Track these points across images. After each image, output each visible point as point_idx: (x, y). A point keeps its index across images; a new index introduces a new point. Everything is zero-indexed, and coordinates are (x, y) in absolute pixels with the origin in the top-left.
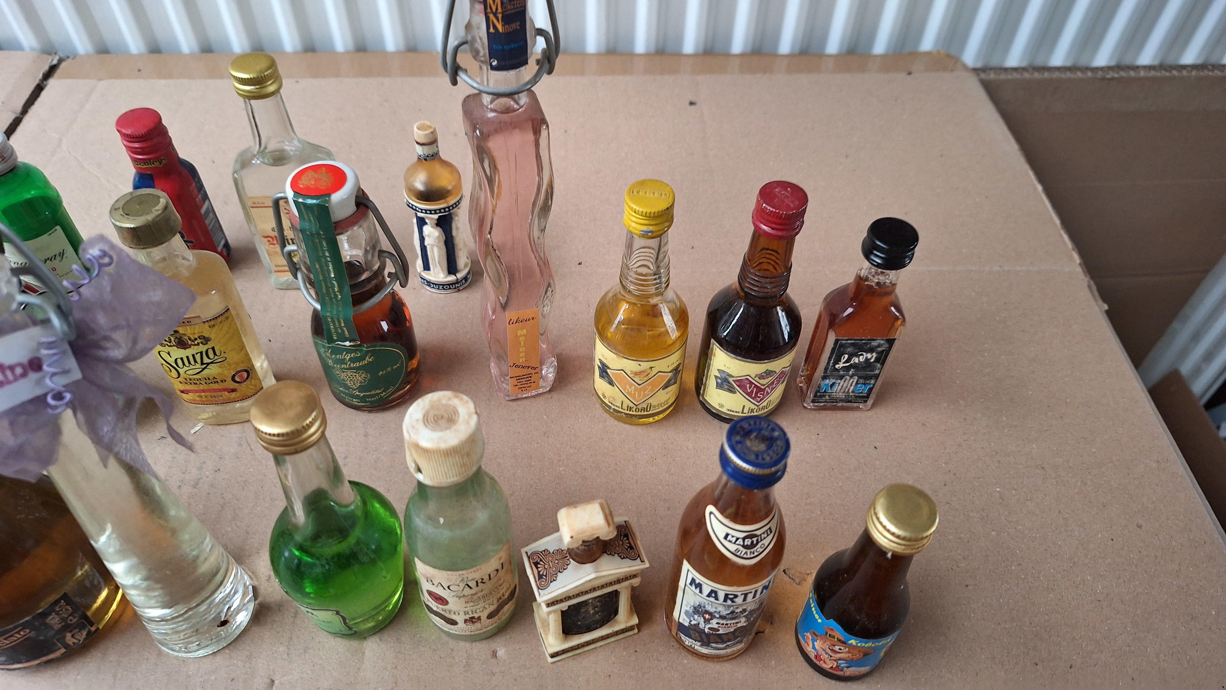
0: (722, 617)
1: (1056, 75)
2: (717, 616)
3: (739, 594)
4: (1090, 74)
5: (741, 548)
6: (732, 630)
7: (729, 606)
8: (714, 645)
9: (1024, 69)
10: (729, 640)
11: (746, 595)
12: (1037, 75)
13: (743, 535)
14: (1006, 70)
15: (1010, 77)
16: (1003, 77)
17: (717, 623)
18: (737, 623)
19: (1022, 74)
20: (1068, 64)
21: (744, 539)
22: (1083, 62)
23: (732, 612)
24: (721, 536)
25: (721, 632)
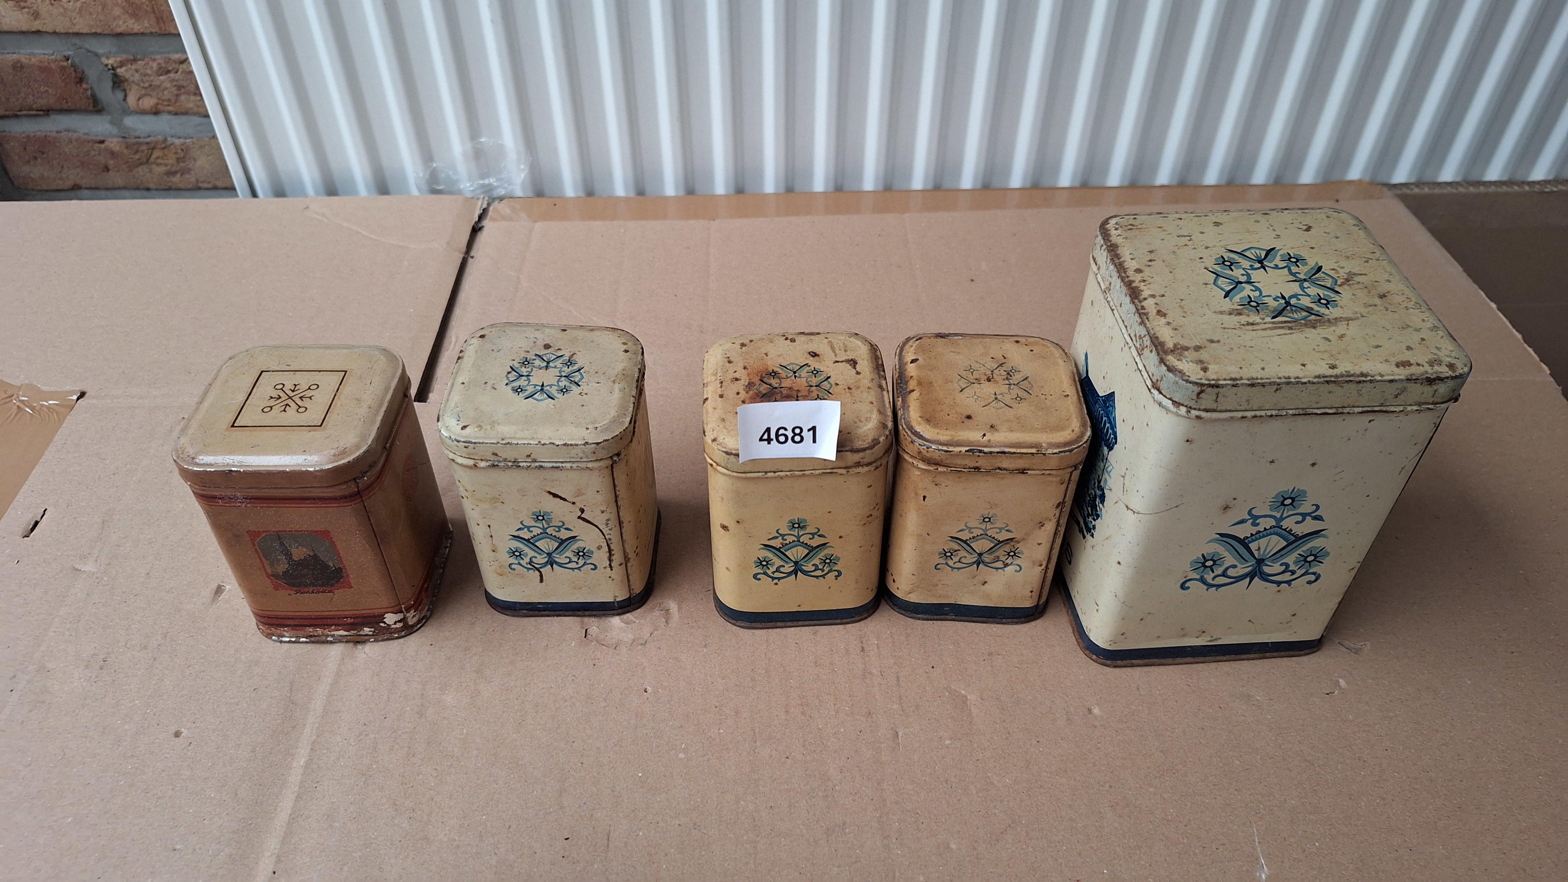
1: (1492, 189)
4: (1527, 188)
9: (1458, 183)
12: (1472, 189)
14: (1440, 184)
15: (1445, 191)
16: (1437, 191)
19: (1457, 189)
20: (1505, 178)
22: (1519, 177)
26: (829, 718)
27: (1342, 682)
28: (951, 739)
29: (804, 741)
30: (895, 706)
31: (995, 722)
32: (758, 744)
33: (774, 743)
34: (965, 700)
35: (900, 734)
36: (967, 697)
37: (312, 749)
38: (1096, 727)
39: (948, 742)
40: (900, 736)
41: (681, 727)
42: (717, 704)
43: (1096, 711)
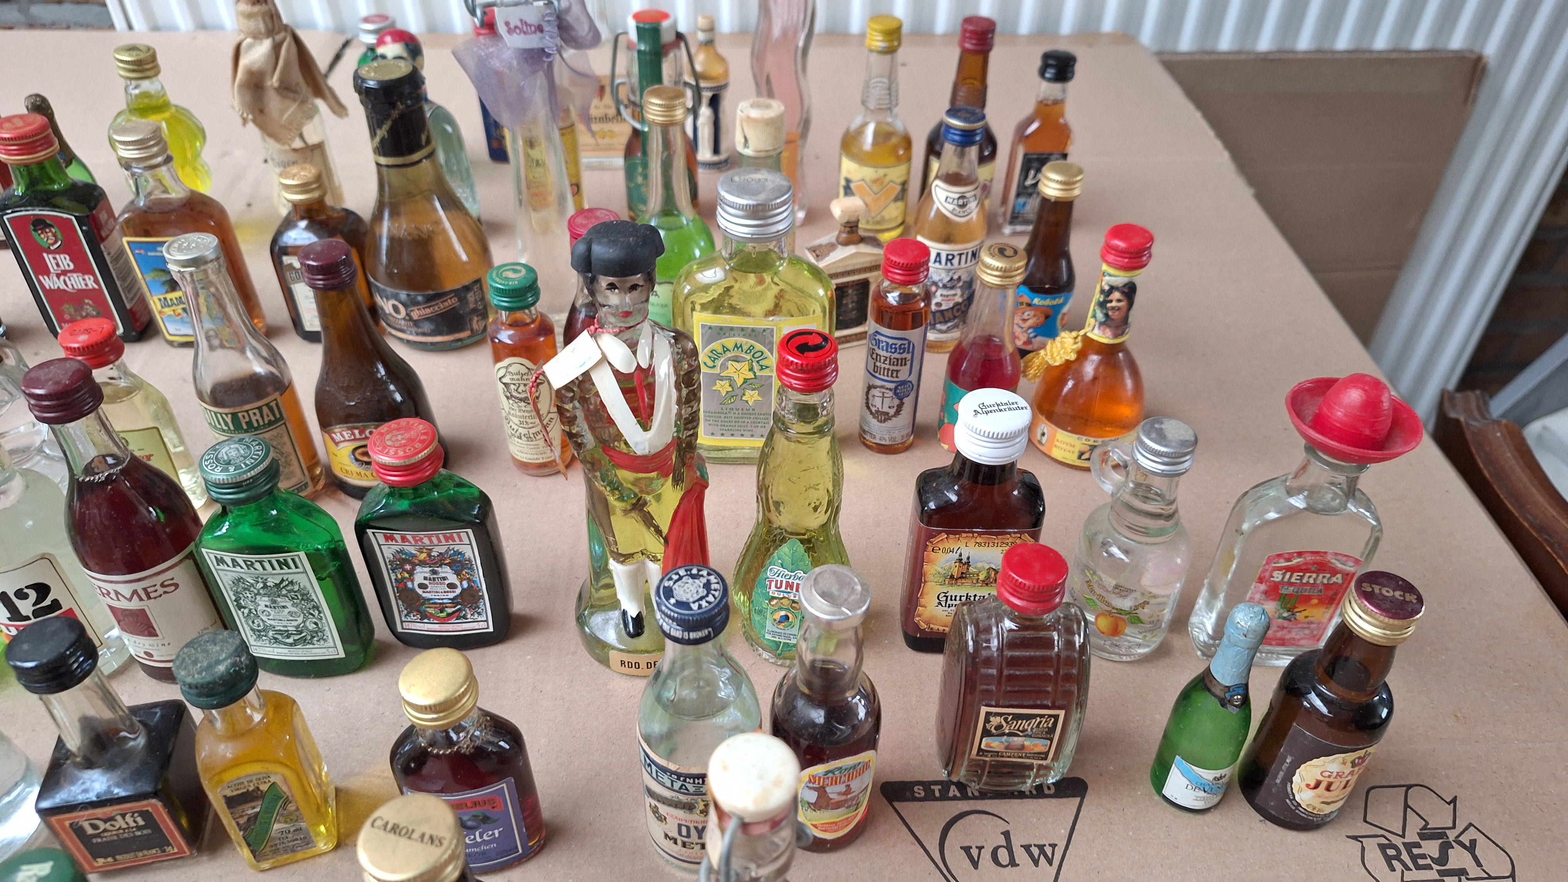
0: (945, 287)
1: (1223, 58)
2: (941, 285)
3: (955, 253)
4: (1253, 57)
5: (956, 208)
6: (951, 305)
7: (949, 270)
8: (938, 326)
10: (949, 320)
11: (960, 255)
13: (957, 196)
17: (941, 295)
18: (955, 295)
20: (1234, 49)
21: (959, 198)
22: (1245, 48)
23: (952, 279)
24: (943, 200)
25: (943, 308)
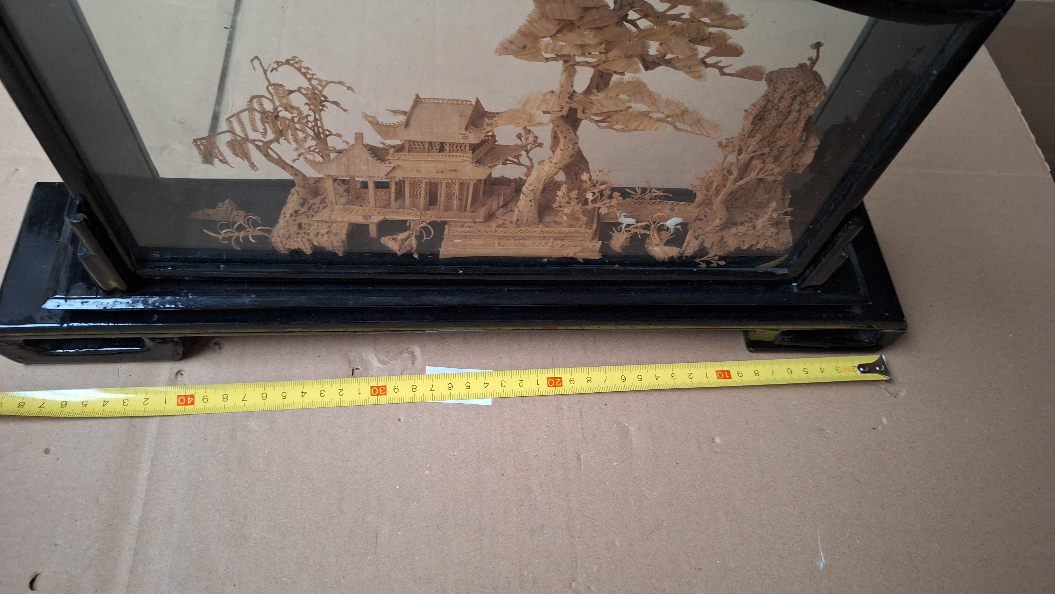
26: (533, 444)
27: (884, 421)
28: (617, 461)
29: (515, 462)
30: (579, 436)
31: (648, 448)
32: (482, 464)
33: (493, 463)
34: (627, 430)
35: (582, 457)
36: (628, 428)
37: (152, 464)
38: (716, 453)
39: (615, 464)
40: (582, 458)
41: (426, 450)
42: (452, 432)
43: (718, 440)
